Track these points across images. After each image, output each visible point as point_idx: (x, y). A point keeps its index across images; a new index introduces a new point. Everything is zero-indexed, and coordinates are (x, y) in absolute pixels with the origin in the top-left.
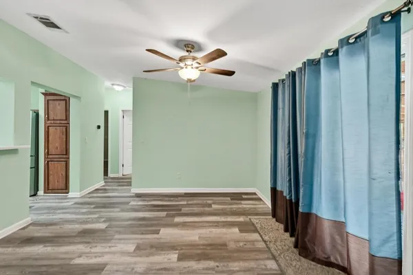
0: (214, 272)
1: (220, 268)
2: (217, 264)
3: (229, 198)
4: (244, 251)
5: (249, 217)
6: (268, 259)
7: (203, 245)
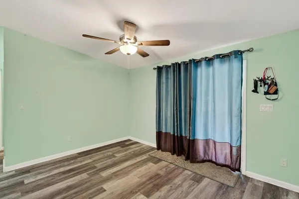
0: (174, 191)
1: (173, 187)
2: (169, 186)
3: (119, 147)
4: (170, 173)
5: (147, 154)
6: (183, 171)
7: (148, 180)
